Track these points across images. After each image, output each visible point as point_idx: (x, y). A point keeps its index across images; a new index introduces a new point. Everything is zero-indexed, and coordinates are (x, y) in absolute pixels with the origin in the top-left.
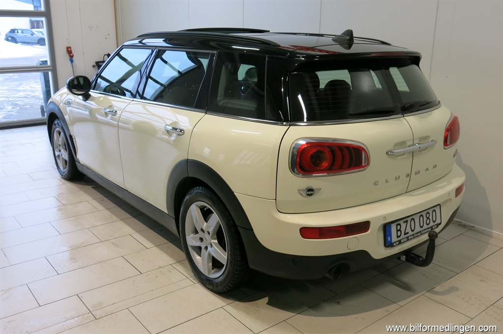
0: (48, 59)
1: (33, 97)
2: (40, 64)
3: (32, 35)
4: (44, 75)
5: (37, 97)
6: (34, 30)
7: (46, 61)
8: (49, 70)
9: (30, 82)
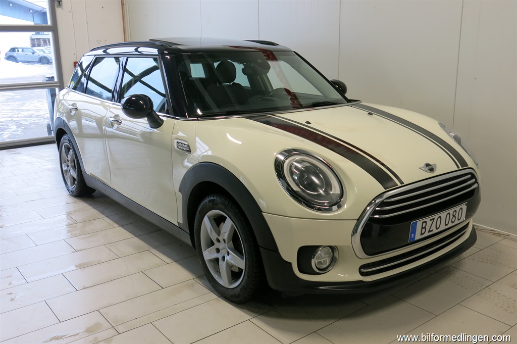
0: (55, 75)
1: (37, 116)
2: (47, 81)
3: (33, 53)
4: (51, 91)
5: (42, 116)
6: (35, 49)
7: (53, 78)
8: (56, 86)
9: (33, 102)
